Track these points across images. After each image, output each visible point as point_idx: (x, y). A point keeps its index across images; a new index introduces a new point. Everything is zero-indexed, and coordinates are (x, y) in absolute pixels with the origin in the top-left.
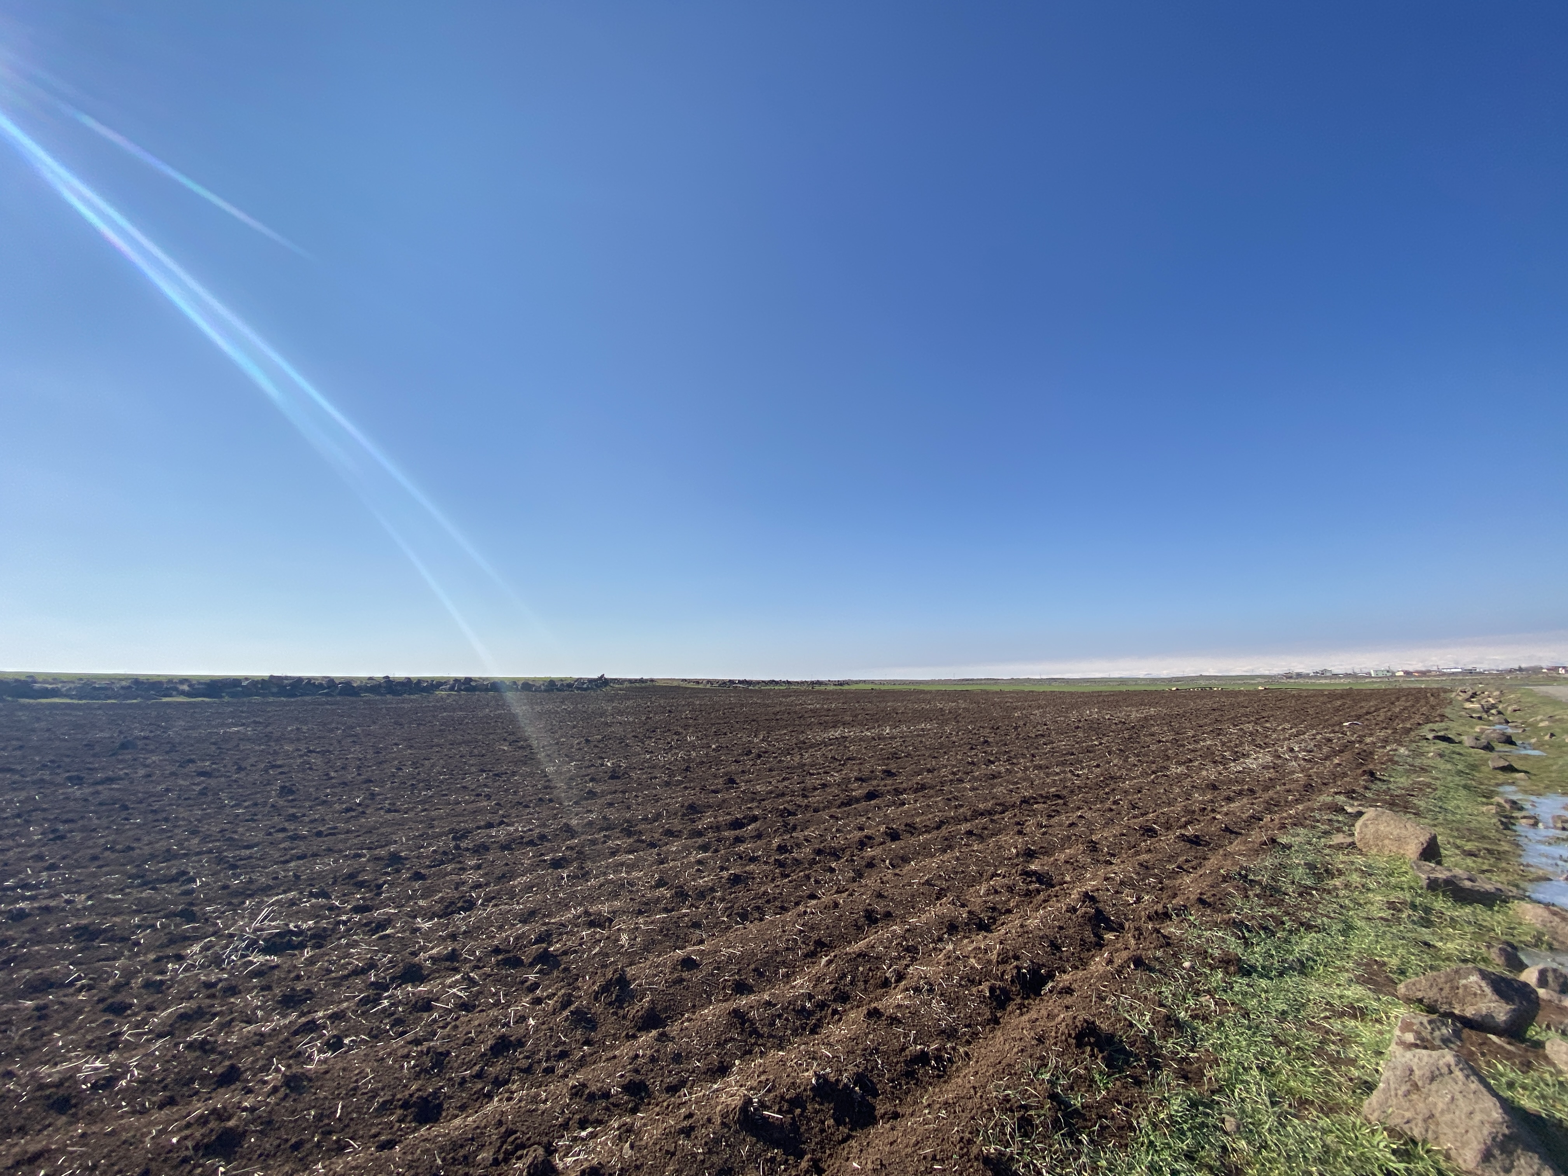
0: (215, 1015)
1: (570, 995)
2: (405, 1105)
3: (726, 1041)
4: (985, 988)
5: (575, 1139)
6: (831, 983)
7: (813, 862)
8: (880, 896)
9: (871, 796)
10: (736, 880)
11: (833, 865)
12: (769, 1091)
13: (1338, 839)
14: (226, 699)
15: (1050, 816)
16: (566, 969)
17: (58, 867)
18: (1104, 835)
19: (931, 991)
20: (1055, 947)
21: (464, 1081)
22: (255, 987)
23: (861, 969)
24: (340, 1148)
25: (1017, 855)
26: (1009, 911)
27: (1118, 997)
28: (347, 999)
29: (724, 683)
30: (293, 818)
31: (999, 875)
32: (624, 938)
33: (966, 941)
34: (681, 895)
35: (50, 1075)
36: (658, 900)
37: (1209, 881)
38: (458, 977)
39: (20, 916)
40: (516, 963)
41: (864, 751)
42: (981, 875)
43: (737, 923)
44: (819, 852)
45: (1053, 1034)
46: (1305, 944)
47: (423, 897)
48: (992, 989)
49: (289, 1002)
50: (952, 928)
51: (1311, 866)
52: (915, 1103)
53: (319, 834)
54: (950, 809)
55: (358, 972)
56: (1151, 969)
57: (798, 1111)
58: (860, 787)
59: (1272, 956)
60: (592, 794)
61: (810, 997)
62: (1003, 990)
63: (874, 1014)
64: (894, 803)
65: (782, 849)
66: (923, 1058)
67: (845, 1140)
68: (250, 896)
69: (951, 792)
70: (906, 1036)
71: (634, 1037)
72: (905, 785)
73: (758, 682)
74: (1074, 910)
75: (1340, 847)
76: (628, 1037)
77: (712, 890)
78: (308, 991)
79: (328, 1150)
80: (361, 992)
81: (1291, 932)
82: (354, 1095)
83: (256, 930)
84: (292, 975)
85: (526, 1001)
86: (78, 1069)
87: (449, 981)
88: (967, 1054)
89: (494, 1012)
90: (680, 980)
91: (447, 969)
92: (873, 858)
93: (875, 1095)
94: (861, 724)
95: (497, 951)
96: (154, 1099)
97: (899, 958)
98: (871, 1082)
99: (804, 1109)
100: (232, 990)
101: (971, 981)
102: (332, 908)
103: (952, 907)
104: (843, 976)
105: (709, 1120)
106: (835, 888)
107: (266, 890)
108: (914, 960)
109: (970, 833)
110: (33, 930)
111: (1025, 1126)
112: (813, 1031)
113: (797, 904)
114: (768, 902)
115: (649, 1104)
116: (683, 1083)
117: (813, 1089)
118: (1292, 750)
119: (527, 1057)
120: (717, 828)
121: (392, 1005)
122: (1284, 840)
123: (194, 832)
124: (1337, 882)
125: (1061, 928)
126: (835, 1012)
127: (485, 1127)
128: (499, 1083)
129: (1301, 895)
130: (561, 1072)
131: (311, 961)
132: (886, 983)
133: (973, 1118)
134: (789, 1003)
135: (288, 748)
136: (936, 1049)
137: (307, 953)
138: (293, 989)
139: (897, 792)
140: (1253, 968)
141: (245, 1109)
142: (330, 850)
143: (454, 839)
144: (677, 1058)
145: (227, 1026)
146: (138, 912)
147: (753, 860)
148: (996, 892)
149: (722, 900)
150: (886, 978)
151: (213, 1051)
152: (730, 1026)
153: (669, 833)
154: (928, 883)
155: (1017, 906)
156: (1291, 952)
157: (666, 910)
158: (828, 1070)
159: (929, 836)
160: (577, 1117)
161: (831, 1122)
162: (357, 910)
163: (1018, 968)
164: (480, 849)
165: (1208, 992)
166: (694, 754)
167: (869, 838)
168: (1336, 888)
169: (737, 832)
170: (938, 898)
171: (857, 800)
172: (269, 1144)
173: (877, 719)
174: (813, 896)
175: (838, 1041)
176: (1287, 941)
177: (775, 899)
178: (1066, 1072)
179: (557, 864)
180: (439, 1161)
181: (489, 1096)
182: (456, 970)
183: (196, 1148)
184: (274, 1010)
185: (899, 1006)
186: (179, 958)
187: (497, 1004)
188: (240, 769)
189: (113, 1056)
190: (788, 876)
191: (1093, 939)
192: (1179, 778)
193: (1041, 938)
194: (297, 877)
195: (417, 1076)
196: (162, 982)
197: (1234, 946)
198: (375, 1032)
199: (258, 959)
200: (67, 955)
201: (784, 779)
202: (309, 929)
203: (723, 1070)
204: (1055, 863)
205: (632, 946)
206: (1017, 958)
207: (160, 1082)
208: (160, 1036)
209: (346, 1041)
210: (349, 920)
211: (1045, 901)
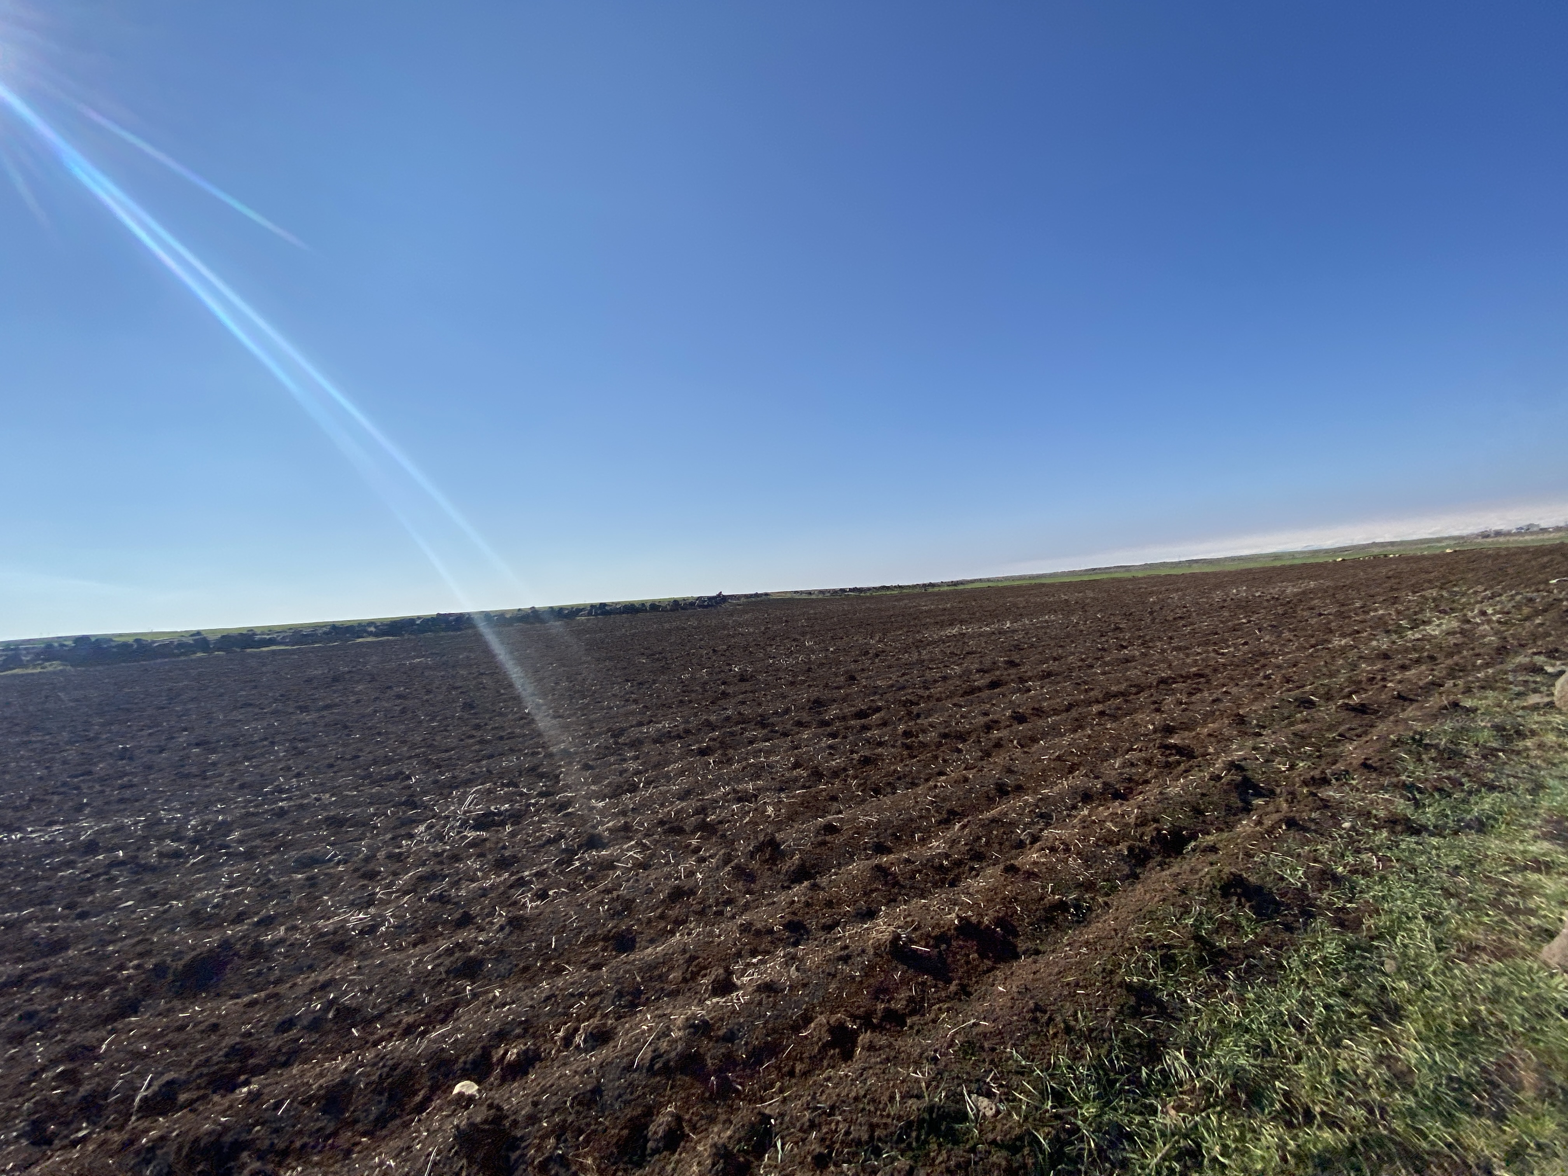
0: (445, 877)
1: (729, 854)
2: (606, 939)
3: (872, 891)
4: (1123, 848)
5: (748, 965)
6: (966, 844)
7: (939, 745)
8: (1010, 771)
9: (994, 685)
10: (866, 761)
11: (960, 746)
12: (915, 929)
13: (1534, 699)
14: (406, 637)
15: (1190, 694)
16: (723, 836)
17: (304, 775)
18: (1254, 710)
19: (1067, 850)
20: (1198, 811)
21: (650, 921)
22: (471, 855)
23: (995, 832)
24: (559, 971)
25: (1155, 731)
26: (1147, 782)
27: (1268, 854)
28: (546, 862)
29: (835, 592)
30: (477, 727)
31: (1135, 750)
32: (770, 810)
33: (1101, 808)
34: (817, 775)
35: (326, 926)
36: (796, 780)
37: (1377, 746)
38: (633, 843)
39: (282, 813)
40: (680, 831)
41: (984, 645)
42: (1116, 751)
43: (872, 797)
44: (945, 736)
45: (1196, 886)
46: (1487, 803)
47: (594, 783)
48: (1131, 849)
49: (502, 864)
50: (1087, 797)
51: (1499, 728)
52: (1056, 942)
53: (501, 738)
54: (1080, 693)
55: (550, 842)
56: (1306, 830)
57: (943, 947)
58: (982, 678)
59: (1447, 816)
60: (725, 694)
61: (947, 856)
62: (1142, 849)
63: (1011, 869)
64: (1019, 690)
65: (907, 734)
66: (1062, 906)
67: (989, 970)
68: (457, 788)
69: (1080, 678)
70: (1043, 888)
71: (789, 888)
72: (1029, 674)
73: (869, 589)
74: (1217, 778)
75: (1535, 708)
76: (783, 887)
77: (845, 770)
78: (514, 857)
79: (549, 972)
80: (556, 856)
81: (1470, 793)
82: (563, 932)
83: (465, 812)
84: (501, 845)
85: (692, 861)
86: (346, 921)
87: (625, 846)
88: (1106, 903)
89: (666, 869)
90: (824, 843)
91: (623, 838)
92: (1001, 739)
93: (1016, 935)
94: (979, 620)
95: (661, 823)
96: (409, 940)
97: (1033, 823)
98: (1013, 925)
99: (949, 945)
100: (456, 858)
101: (1109, 840)
102: (522, 794)
103: (1086, 779)
104: (979, 838)
105: (863, 951)
106: (963, 766)
107: (468, 783)
108: (1048, 825)
109: (1102, 714)
110: (294, 822)
111: (1168, 962)
112: (953, 884)
113: (927, 780)
114: (899, 778)
115: (808, 939)
116: (837, 924)
117: (957, 928)
118: (1483, 613)
119: (700, 903)
120: (844, 718)
121: (582, 865)
122: (1468, 703)
123: (404, 742)
124: (1529, 743)
125: (1203, 795)
126: (972, 869)
127: (673, 954)
128: (679, 922)
129: (1485, 757)
130: (729, 915)
131: (513, 835)
132: (1021, 845)
133: (1114, 954)
134: (928, 860)
135: (464, 672)
136: (1075, 899)
137: (509, 829)
138: (502, 855)
139: (1022, 680)
140: (1425, 828)
141: (481, 943)
142: (512, 750)
143: (613, 736)
144: (829, 904)
145: (456, 884)
146: (371, 804)
147: (880, 744)
148: (1132, 765)
149: (855, 777)
150: (1021, 841)
151: (448, 902)
152: (873, 879)
153: (799, 724)
154: (1059, 758)
155: (1156, 777)
156: (1469, 812)
157: (803, 787)
158: (970, 913)
159: (1057, 718)
160: (748, 947)
161: (976, 955)
162: (541, 795)
163: (1159, 830)
164: (636, 744)
165: (1371, 850)
166: (813, 657)
167: (993, 721)
168: (1527, 749)
169: (863, 721)
170: (1070, 772)
171: (980, 689)
172: (503, 968)
173: (995, 615)
174: (941, 773)
175: (977, 892)
176: (1465, 801)
177: (905, 776)
178: (1210, 919)
179: (703, 752)
180: (638, 979)
181: (672, 933)
182: (631, 839)
183: (448, 972)
184: (490, 871)
185: (1035, 863)
186: (411, 836)
187: (668, 863)
188: (429, 692)
189: (372, 910)
190: (916, 757)
191: (1240, 804)
192: (1343, 650)
193: (1183, 803)
194: (489, 771)
195: (612, 917)
196: (401, 854)
197: (1402, 806)
198: (572, 886)
199: (471, 835)
200: (323, 839)
201: (903, 675)
202: (506, 810)
203: (871, 914)
204: (1197, 737)
205: (778, 816)
206: (1156, 821)
207: (412, 926)
208: (406, 893)
209: (551, 893)
210: (537, 803)
211: (1186, 771)
